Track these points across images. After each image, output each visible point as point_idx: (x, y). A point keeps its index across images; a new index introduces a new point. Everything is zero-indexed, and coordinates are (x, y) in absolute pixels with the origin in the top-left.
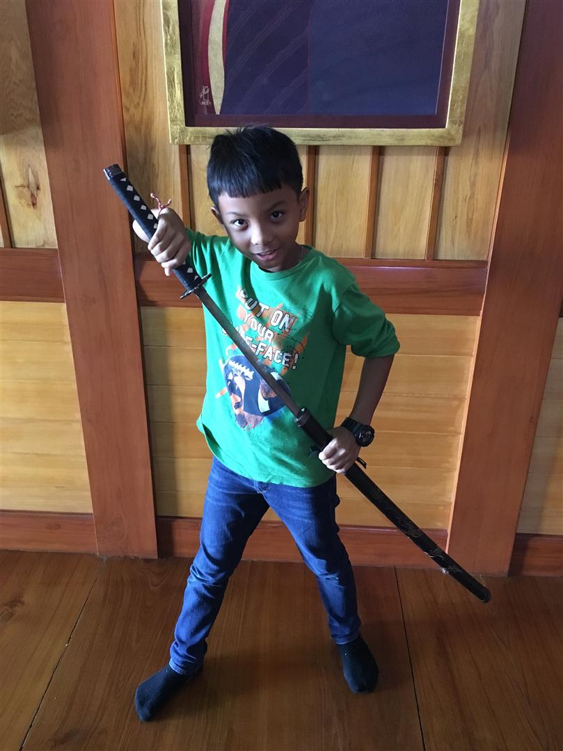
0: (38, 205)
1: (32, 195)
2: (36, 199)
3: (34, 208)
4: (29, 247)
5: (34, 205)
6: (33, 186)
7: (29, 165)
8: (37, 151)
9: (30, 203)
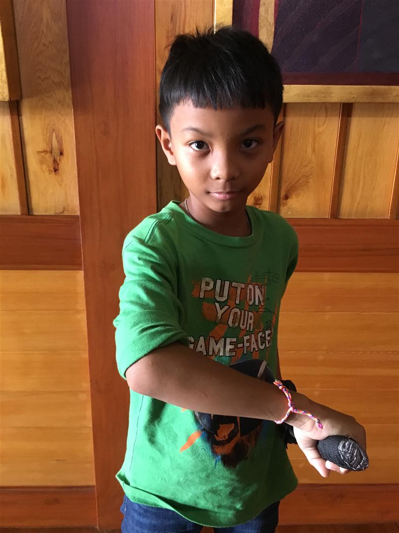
0: (60, 170)
1: (55, 161)
2: (58, 165)
3: (56, 174)
4: (48, 214)
5: (56, 170)
6: (56, 151)
7: (53, 130)
8: (62, 115)
9: (52, 169)
